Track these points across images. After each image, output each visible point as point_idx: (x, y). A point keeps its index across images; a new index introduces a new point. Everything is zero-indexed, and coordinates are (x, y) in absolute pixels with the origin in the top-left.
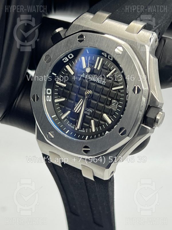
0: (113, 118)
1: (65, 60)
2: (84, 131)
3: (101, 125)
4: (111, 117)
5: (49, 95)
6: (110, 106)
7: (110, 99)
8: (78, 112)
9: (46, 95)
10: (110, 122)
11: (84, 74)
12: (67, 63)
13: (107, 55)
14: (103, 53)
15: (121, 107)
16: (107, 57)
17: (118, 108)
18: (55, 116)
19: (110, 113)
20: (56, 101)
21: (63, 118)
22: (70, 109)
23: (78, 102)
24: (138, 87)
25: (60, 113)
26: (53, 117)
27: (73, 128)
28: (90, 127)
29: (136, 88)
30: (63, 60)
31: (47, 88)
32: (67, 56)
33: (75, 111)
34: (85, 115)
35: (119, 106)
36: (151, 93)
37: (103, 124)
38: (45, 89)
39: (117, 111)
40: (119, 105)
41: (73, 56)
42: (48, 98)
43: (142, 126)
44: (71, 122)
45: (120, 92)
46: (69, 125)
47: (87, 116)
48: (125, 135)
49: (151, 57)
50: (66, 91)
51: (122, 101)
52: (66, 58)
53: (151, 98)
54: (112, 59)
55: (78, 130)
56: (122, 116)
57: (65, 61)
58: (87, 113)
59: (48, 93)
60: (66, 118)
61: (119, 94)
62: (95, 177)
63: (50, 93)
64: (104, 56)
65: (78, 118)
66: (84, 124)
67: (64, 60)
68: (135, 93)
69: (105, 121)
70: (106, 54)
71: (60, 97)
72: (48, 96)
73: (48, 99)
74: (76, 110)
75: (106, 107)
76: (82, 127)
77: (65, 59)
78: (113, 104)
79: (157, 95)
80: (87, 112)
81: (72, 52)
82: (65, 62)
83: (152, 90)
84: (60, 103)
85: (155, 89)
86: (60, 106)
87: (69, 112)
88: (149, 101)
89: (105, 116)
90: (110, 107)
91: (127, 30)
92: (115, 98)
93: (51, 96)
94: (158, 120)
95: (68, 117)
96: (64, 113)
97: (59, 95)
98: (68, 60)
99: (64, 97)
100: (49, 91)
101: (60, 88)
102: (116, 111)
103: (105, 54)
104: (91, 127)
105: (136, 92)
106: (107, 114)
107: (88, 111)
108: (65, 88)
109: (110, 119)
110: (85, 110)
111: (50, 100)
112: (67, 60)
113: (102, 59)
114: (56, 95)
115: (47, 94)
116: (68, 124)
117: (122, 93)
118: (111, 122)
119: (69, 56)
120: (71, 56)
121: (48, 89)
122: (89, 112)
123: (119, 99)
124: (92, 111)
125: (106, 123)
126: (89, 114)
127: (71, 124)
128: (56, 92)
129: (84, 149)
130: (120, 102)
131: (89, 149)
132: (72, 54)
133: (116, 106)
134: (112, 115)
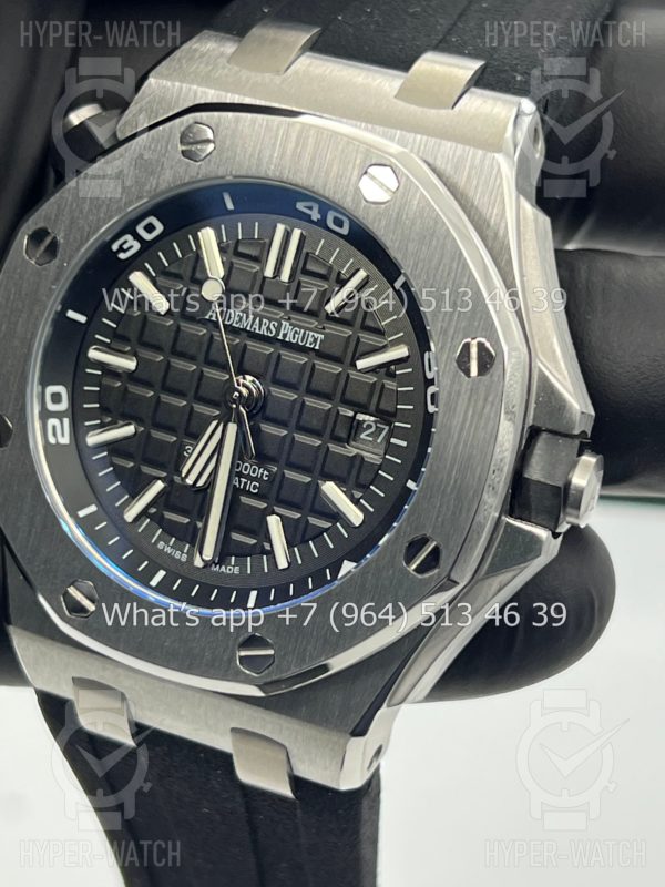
0: (372, 498)
1: (125, 247)
2: (236, 570)
3: (317, 534)
4: (358, 494)
5: (59, 415)
6: (353, 443)
7: (351, 414)
8: (200, 483)
9: (45, 415)
10: (356, 516)
12: (134, 263)
13: (319, 212)
14: (300, 206)
15: (404, 444)
16: (322, 223)
17: (390, 448)
18: (93, 508)
19: (355, 477)
20: (93, 439)
21: (130, 516)
22: (165, 474)
23: (196, 437)
24: (481, 346)
25: (116, 495)
26: (82, 514)
27: (184, 558)
28: (264, 550)
29: (474, 351)
30: (115, 247)
31: (44, 383)
32: (130, 228)
33: (189, 481)
34: (233, 494)
35: (393, 440)
36: (540, 371)
37: (326, 530)
38: (40, 387)
39: (386, 465)
40: (391, 434)
41: (159, 228)
42: (54, 428)
43: (508, 523)
44: (170, 530)
45: (392, 375)
46: (161, 545)
47: (244, 499)
48: (436, 571)
49: (524, 209)
50: (135, 389)
51: (405, 416)
52: (128, 237)
53: (538, 396)
54: (345, 231)
55: (207, 564)
56: (411, 484)
57: (125, 251)
58: (246, 484)
59: (51, 407)
60: (144, 513)
61: (390, 384)
62: (297, 783)
63: (64, 406)
64: (308, 218)
65: (204, 513)
66: (235, 536)
67: (121, 249)
68: (467, 372)
69: (336, 516)
70: (316, 208)
71: (109, 419)
72: (52, 422)
73: (55, 434)
74: (192, 474)
75: (334, 448)
76: (225, 550)
77: (126, 242)
78: (363, 436)
79: (565, 378)
80: (243, 480)
81: (154, 211)
82: (122, 256)
83: (542, 358)
84: (113, 447)
85: (554, 352)
86: (112, 464)
87: (159, 486)
88: (533, 405)
89: (331, 489)
90: (351, 451)
91: (402, 94)
92: (372, 408)
93: (66, 421)
94: (580, 492)
95: (153, 510)
96: (135, 494)
97: (104, 410)
98: (137, 246)
99: (127, 418)
100: (56, 398)
101: (107, 381)
102: (380, 467)
103: (310, 208)
104: (267, 547)
105: (474, 371)
106: (340, 481)
107: (248, 477)
108: (131, 376)
109: (356, 502)
110: (234, 472)
111: (65, 440)
112: (131, 247)
113: (296, 234)
114: (90, 414)
115: (49, 412)
116: (157, 542)
117: (404, 380)
118: (361, 516)
119: (140, 230)
120: (149, 228)
121: (51, 389)
122: (253, 479)
123: (391, 409)
124: (266, 473)
125: (338, 524)
126: (255, 487)
127: (171, 543)
128: (91, 397)
129: (243, 653)
130: (396, 424)
131: (271, 652)
132: (153, 220)
133: (379, 441)
134: (364, 487)
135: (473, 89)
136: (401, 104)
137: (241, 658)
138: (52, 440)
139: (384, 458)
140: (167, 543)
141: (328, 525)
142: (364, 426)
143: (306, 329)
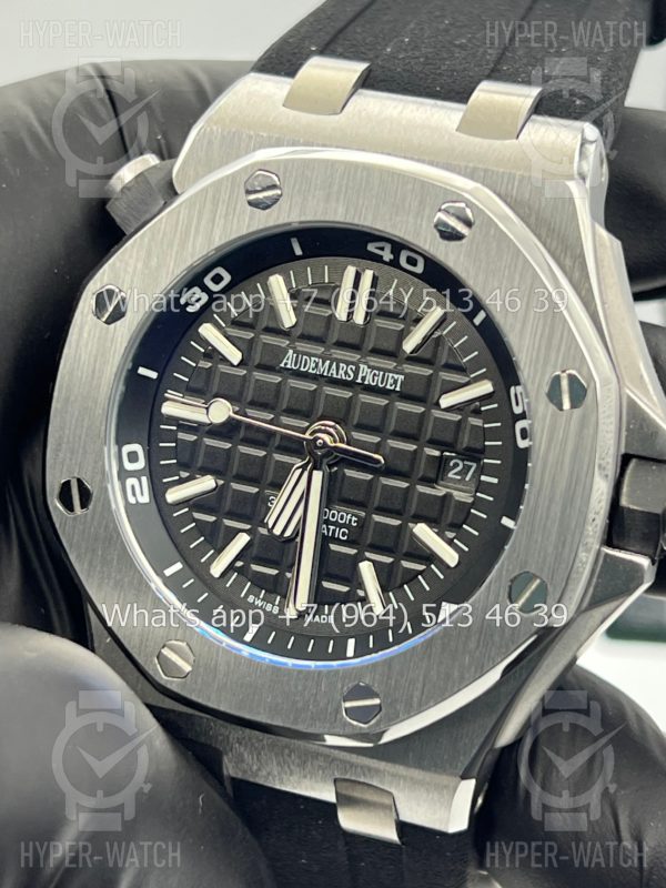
0: (465, 538)
2: (331, 619)
3: (411, 577)
4: (450, 535)
5: (136, 474)
6: (441, 482)
7: (437, 453)
8: (288, 533)
9: (124, 475)
10: (451, 557)
11: (291, 351)
12: (204, 314)
13: (392, 252)
14: (371, 247)
15: (495, 481)
16: (395, 263)
17: (481, 487)
18: (178, 566)
19: (443, 516)
20: (173, 496)
21: (217, 569)
22: (248, 527)
23: (278, 486)
24: (572, 378)
25: (201, 550)
26: (168, 572)
27: (276, 610)
28: (356, 596)
29: (565, 384)
31: (120, 443)
32: (198, 280)
33: (277, 531)
34: (323, 542)
35: (483, 478)
36: (629, 397)
37: (421, 573)
38: (116, 447)
39: (477, 503)
40: (482, 470)
41: (227, 278)
42: (133, 487)
43: (607, 555)
44: (260, 582)
45: (477, 412)
46: (251, 599)
47: (333, 547)
51: (494, 453)
53: (628, 423)
54: (419, 269)
55: (301, 615)
56: (506, 521)
58: (334, 531)
59: (129, 466)
60: (231, 568)
61: (476, 421)
62: (403, 827)
63: (141, 464)
64: (378, 259)
65: (293, 564)
66: (326, 584)
68: (560, 407)
69: (429, 557)
70: (388, 247)
71: (187, 474)
72: (131, 481)
73: (134, 494)
74: (279, 525)
75: (421, 489)
76: (320, 597)
78: (450, 475)
79: (654, 404)
80: (332, 528)
81: (221, 262)
83: (628, 384)
84: (196, 503)
85: (642, 377)
86: (194, 520)
87: (242, 540)
88: (624, 434)
89: (423, 531)
90: (440, 491)
91: (463, 127)
92: (460, 446)
93: (144, 479)
95: (239, 564)
96: (220, 548)
97: (183, 465)
99: (204, 471)
100: (133, 457)
101: (181, 436)
102: (473, 505)
103: (382, 249)
104: (361, 593)
105: (566, 405)
106: (432, 522)
107: (336, 524)
109: (450, 542)
110: (323, 521)
111: (145, 498)
113: (368, 276)
114: (168, 471)
115: (127, 471)
116: (247, 595)
117: (488, 417)
118: (456, 556)
119: (207, 281)
120: (218, 279)
121: (126, 449)
122: (341, 526)
123: (478, 446)
124: (354, 519)
125: (433, 566)
126: (344, 534)
127: (261, 596)
128: (167, 453)
129: (349, 704)
130: (486, 461)
131: (377, 701)
132: (220, 270)
133: (467, 479)
134: (456, 527)
135: (534, 117)
136: (464, 137)
137: (346, 710)
138: (132, 500)
139: (475, 496)
140: (257, 596)
141: (422, 567)
142: (451, 464)
143: (385, 370)
